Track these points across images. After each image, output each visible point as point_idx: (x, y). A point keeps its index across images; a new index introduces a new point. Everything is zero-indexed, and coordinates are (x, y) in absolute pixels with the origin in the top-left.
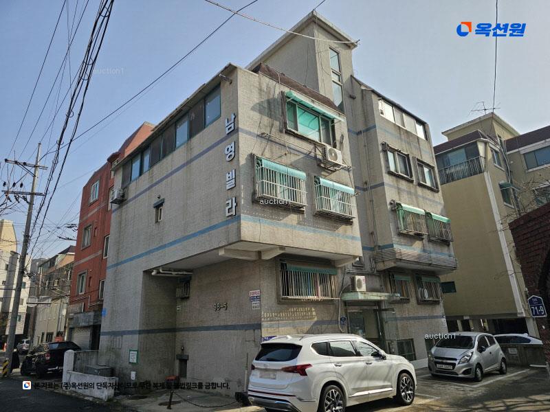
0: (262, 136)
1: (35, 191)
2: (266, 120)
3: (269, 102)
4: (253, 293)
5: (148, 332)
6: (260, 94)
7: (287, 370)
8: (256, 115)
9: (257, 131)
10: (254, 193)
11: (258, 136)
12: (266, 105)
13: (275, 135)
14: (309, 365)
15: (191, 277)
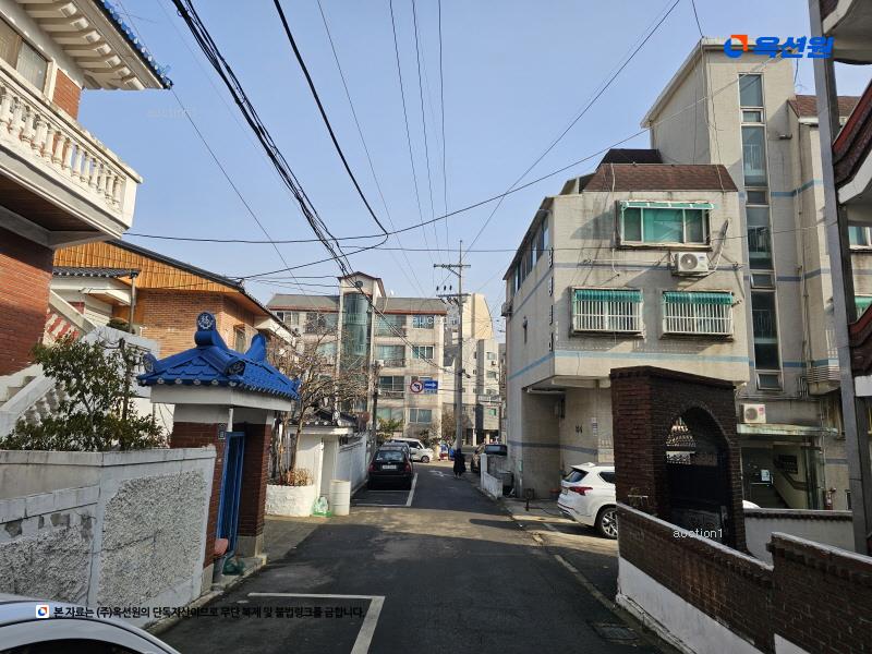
0: (584, 264)
1: (463, 292)
2: (591, 243)
3: (596, 221)
4: (594, 420)
5: (531, 445)
6: (584, 216)
7: (573, 489)
8: (578, 243)
9: (577, 259)
10: (571, 327)
11: (579, 265)
12: (591, 226)
13: (604, 257)
14: (590, 488)
15: (564, 395)
